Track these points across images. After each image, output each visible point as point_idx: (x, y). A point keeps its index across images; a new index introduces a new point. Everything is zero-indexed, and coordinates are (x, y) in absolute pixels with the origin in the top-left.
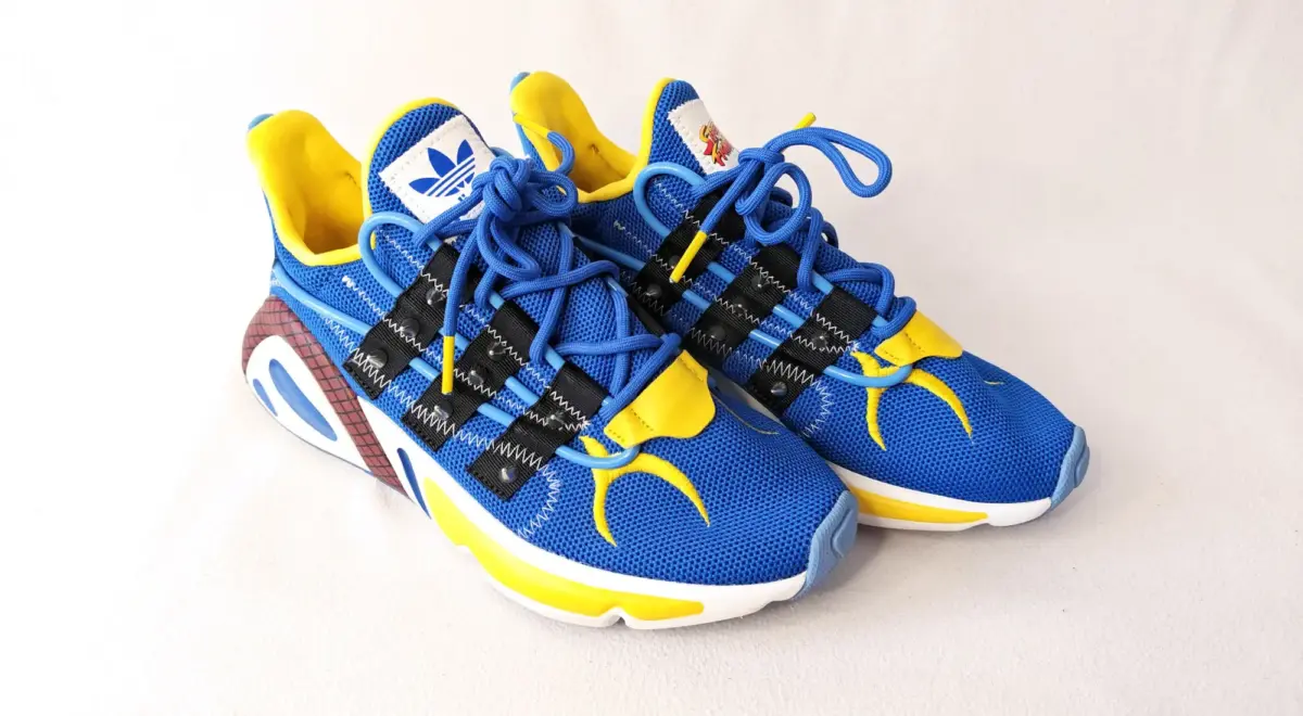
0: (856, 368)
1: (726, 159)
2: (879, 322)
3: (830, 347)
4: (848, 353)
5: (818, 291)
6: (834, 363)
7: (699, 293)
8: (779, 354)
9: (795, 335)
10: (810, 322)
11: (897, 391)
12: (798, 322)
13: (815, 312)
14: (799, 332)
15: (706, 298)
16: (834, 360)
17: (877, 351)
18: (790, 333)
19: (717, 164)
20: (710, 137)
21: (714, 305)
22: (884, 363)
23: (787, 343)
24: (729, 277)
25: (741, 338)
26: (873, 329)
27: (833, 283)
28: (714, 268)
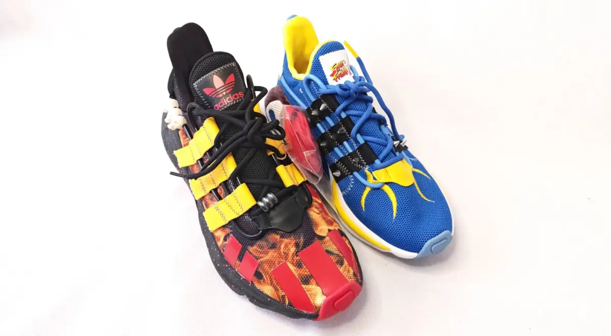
0: (365, 176)
1: (339, 79)
2: (377, 162)
3: (358, 165)
4: (364, 170)
5: (358, 142)
6: (357, 171)
7: (322, 126)
8: (341, 160)
9: (348, 155)
10: (355, 152)
11: (377, 190)
12: (351, 151)
13: (357, 149)
14: (350, 154)
15: (324, 129)
16: (358, 170)
17: (374, 173)
18: (347, 154)
19: (335, 81)
20: (335, 69)
21: (326, 133)
22: (375, 179)
23: (345, 157)
24: (332, 124)
25: (331, 149)
26: (374, 165)
27: (365, 141)
28: (328, 119)
